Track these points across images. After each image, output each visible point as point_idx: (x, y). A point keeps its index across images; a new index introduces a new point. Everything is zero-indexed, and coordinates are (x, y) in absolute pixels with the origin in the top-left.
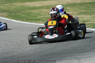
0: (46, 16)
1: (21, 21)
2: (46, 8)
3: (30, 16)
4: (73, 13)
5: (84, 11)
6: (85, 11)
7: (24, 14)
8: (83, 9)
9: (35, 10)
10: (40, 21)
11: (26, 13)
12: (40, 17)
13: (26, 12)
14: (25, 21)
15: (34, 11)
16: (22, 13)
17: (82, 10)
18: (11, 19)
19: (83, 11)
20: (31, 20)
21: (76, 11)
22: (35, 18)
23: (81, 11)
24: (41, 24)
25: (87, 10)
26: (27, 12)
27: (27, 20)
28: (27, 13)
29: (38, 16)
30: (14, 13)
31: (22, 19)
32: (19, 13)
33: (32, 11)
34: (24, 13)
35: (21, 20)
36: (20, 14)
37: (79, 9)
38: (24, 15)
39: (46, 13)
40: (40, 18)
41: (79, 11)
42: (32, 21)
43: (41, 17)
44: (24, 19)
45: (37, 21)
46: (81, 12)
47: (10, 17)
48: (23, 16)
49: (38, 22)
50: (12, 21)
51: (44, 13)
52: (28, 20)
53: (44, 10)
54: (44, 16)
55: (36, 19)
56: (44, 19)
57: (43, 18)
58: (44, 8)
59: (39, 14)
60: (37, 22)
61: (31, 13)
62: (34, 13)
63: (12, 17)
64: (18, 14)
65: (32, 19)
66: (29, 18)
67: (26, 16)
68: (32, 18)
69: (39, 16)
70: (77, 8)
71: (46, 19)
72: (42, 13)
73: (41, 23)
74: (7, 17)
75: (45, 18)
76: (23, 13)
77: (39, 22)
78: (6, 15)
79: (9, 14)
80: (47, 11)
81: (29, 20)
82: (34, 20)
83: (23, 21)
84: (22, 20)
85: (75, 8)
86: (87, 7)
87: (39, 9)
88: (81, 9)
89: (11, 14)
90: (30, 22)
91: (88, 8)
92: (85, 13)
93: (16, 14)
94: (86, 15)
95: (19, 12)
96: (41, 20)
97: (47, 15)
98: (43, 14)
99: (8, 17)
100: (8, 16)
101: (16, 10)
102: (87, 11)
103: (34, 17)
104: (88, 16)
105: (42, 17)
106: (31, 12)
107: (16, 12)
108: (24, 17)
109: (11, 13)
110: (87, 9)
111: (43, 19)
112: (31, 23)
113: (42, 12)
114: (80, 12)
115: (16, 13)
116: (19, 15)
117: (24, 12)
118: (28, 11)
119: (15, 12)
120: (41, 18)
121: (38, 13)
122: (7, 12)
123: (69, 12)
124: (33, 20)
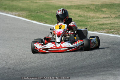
0: (76, 18)
1: (44, 23)
2: (75, 9)
4: (111, 16)
11: (50, 13)
13: (50, 11)
14: (49, 24)
16: (46, 13)
18: (32, 20)
21: (114, 14)
26: (52, 12)
28: (52, 13)
30: (36, 13)
31: (45, 21)
32: (42, 13)
34: (48, 13)
35: (44, 22)
37: (117, 11)
38: (48, 16)
39: (76, 14)
41: (118, 14)
44: (48, 21)
47: (30, 17)
48: (46, 17)
50: (32, 23)
51: (74, 15)
52: (52, 22)
53: (74, 11)
54: (73, 18)
58: (73, 8)
63: (33, 18)
64: (41, 14)
66: (54, 20)
67: (50, 17)
72: (71, 15)
74: (26, 17)
76: (47, 14)
78: (26, 15)
79: (29, 14)
80: (77, 12)
81: (54, 23)
83: (46, 23)
84: (45, 22)
85: (112, 10)
89: (32, 14)
93: (38, 13)
95: (41, 11)
97: (77, 17)
99: (28, 18)
100: (28, 15)
101: (38, 9)
107: (39, 12)
108: (48, 19)
109: (32, 12)
115: (38, 12)
116: (42, 16)
118: (54, 11)
119: (36, 11)
122: (26, 10)
123: (105, 14)
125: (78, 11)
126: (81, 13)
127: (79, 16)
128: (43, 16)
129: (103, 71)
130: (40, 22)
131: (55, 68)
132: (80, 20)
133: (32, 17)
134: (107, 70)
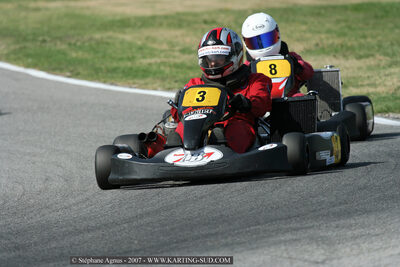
0: (174, 57)
1: (69, 77)
2: (170, 26)
3: (104, 57)
5: (330, 41)
6: (337, 41)
7: (80, 48)
8: (329, 31)
9: (124, 33)
10: (148, 80)
11: (87, 44)
12: (149, 61)
13: (86, 37)
14: (85, 78)
15: (121, 36)
16: (73, 41)
17: (323, 36)
18: (28, 66)
19: (328, 38)
20: (109, 75)
21: (298, 40)
22: (129, 64)
23: (321, 40)
24: (155, 89)
25: (345, 35)
26: (91, 39)
27: (95, 74)
28: (93, 43)
29: (139, 56)
30: (39, 43)
31: (72, 68)
32: (59, 43)
33: (110, 33)
34: (79, 44)
35: (68, 74)
36: (63, 47)
37: (310, 31)
38: (80, 54)
39: (172, 45)
40: (150, 64)
41: (314, 42)
42: (113, 77)
43: (152, 61)
44: (80, 70)
45: (135, 77)
46: (321, 45)
47: (20, 58)
48: (74, 55)
49: (142, 82)
50: (28, 75)
51: (165, 47)
52: (97, 73)
53: (165, 34)
54: (165, 57)
55: (131, 69)
56: (167, 70)
57: (162, 68)
58: (161, 25)
59: (141, 48)
60: (136, 81)
61: (108, 44)
62: (122, 42)
63: (30, 60)
64: (56, 45)
65: (114, 70)
66: (103, 67)
67: (86, 56)
68: (115, 65)
69: (144, 57)
70: (304, 27)
71: (174, 70)
72: (155, 46)
73: (155, 85)
74: (7, 58)
75: (170, 66)
76: (75, 44)
77: (146, 84)
78: (6, 52)
79: (18, 46)
80: (177, 37)
81: (100, 74)
82: (123, 72)
83: (76, 75)
84: (71, 72)
85: (292, 28)
86: (343, 24)
87: (141, 27)
88: (319, 32)
89: (25, 47)
90: (105, 82)
91: (349, 28)
92: (336, 51)
93: (48, 45)
94: (344, 56)
95: (57, 38)
96: (155, 74)
97: (177, 54)
98: (162, 51)
99: (15, 60)
100: (15, 52)
101: (45, 29)
102: (347, 39)
103: (121, 59)
104: (350, 61)
105: (159, 60)
106: (109, 41)
107: (48, 39)
108: (80, 62)
109: (25, 39)
110: (346, 30)
111: (161, 72)
112: (112, 84)
113: (154, 40)
114: (317, 45)
115: (44, 41)
116: (59, 51)
117: (77, 40)
118: (98, 36)
119: (41, 38)
120: (154, 68)
121: (139, 43)
122: (5, 36)
124: (121, 75)
125: (178, 32)
126: (188, 40)
127: (184, 51)
128: (64, 54)
129: (287, 231)
130: (57, 75)
131: (125, 225)
132: (189, 64)
133: (28, 56)
134: (299, 225)
